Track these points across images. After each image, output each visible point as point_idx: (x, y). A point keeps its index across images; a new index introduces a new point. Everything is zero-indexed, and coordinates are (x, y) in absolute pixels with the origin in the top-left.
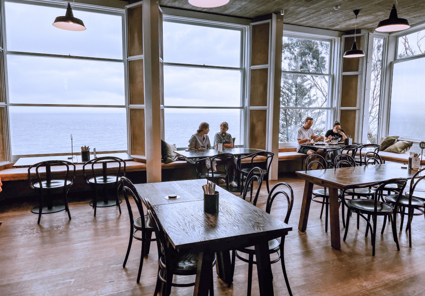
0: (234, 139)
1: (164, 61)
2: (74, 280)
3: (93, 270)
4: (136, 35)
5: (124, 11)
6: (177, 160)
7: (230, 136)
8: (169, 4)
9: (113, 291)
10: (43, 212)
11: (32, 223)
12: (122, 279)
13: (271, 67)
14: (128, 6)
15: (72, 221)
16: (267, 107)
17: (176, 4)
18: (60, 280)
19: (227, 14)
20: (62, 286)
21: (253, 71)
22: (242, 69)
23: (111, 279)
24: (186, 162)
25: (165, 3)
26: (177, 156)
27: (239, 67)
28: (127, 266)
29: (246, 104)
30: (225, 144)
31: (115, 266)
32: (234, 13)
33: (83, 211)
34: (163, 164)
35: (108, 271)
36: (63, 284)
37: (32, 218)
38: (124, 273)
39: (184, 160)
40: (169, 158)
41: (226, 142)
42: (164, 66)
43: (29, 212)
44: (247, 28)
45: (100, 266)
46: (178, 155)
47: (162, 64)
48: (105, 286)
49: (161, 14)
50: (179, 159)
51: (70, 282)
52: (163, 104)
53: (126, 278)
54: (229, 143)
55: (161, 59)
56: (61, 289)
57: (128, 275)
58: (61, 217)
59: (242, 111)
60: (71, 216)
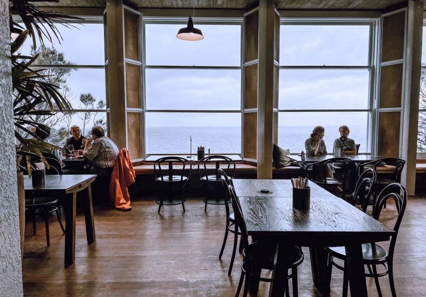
0: (358, 146)
1: (281, 65)
2: (174, 262)
3: (192, 256)
4: (252, 40)
5: (241, 20)
6: (289, 166)
7: (352, 142)
8: (288, 7)
9: (205, 278)
10: (164, 203)
11: (154, 211)
12: (215, 269)
13: (406, 61)
14: (246, 14)
15: (186, 213)
16: (401, 108)
17: (295, 5)
18: (163, 260)
19: (352, 8)
20: (164, 266)
21: (383, 69)
22: (371, 67)
23: (206, 268)
24: (299, 168)
25: (283, 5)
26: (290, 161)
27: (367, 65)
28: (222, 258)
29: (375, 106)
30: (346, 151)
31: (212, 256)
32: (361, 6)
33: (197, 206)
34: (274, 168)
35: (204, 260)
36: (165, 264)
37: (156, 207)
38: (219, 264)
39: (298, 166)
40: (281, 163)
41: (347, 149)
42: (280, 70)
43: (154, 202)
44: (377, 21)
45: (199, 254)
46: (292, 160)
47: (278, 68)
48: (199, 272)
49: (278, 18)
50: (292, 165)
51: (171, 263)
52: (277, 107)
53: (219, 268)
54: (351, 150)
55: (277, 63)
56: (162, 267)
57: (222, 267)
58: (177, 209)
59: (370, 115)
60: (185, 209)
